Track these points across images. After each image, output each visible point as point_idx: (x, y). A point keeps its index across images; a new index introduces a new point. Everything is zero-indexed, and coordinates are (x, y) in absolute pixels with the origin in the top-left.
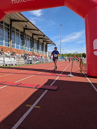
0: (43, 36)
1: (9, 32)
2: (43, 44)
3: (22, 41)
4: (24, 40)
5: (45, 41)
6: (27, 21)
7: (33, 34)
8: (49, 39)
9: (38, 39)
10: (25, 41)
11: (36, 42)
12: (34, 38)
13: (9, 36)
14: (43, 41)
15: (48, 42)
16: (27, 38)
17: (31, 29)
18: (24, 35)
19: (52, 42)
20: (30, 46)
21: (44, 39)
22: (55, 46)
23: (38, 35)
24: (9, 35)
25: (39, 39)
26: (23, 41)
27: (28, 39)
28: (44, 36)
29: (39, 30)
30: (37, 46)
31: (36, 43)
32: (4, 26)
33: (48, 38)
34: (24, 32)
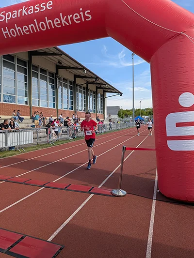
0: (95, 80)
1: (27, 76)
2: (96, 93)
3: (53, 92)
4: (57, 89)
5: (100, 88)
6: (60, 53)
7: (76, 76)
8: (107, 84)
9: (85, 86)
10: (60, 90)
11: (80, 91)
12: (76, 83)
13: (26, 84)
14: (97, 88)
15: (106, 90)
16: (63, 84)
17: (70, 68)
18: (56, 79)
19: (115, 89)
20: (70, 100)
21: (97, 84)
22: (121, 95)
23: (85, 77)
24: (26, 81)
25: (87, 85)
26: (55, 91)
27: (66, 87)
28: (97, 78)
29: (86, 69)
30: (85, 98)
31: (82, 92)
32: (16, 64)
33: (105, 82)
34: (57, 73)
